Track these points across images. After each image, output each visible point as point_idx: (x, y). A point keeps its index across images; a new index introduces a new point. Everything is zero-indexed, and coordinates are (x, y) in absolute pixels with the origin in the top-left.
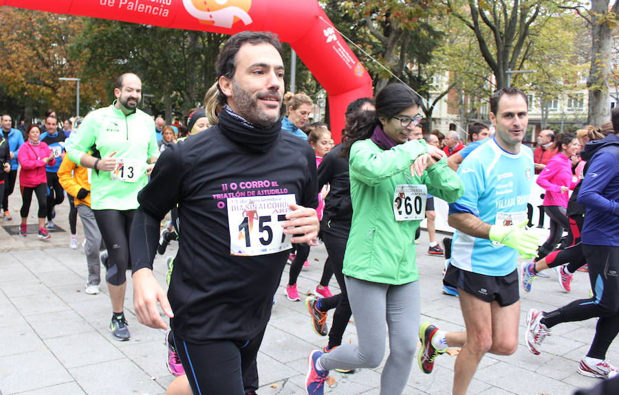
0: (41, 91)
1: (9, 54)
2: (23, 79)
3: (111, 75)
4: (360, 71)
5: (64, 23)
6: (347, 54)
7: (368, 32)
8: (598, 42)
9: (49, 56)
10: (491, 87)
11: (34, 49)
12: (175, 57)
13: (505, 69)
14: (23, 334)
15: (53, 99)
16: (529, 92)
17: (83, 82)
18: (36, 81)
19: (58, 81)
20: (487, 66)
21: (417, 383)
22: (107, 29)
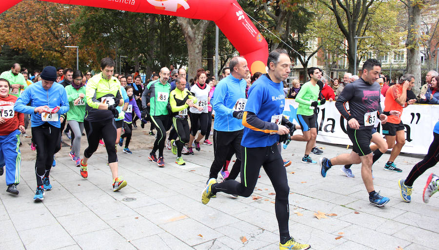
0: (53, 55)
1: (31, 31)
2: (41, 47)
3: (99, 43)
4: (260, 38)
5: (68, 10)
6: (252, 28)
7: (265, 13)
8: (412, 18)
9: (58, 32)
10: (345, 48)
11: (48, 28)
12: (140, 31)
13: (353, 36)
14: (43, 214)
15: (61, 60)
16: (369, 50)
17: (80, 48)
18: (50, 48)
19: (64, 48)
20: (342, 34)
21: (300, 239)
22: (96, 13)
